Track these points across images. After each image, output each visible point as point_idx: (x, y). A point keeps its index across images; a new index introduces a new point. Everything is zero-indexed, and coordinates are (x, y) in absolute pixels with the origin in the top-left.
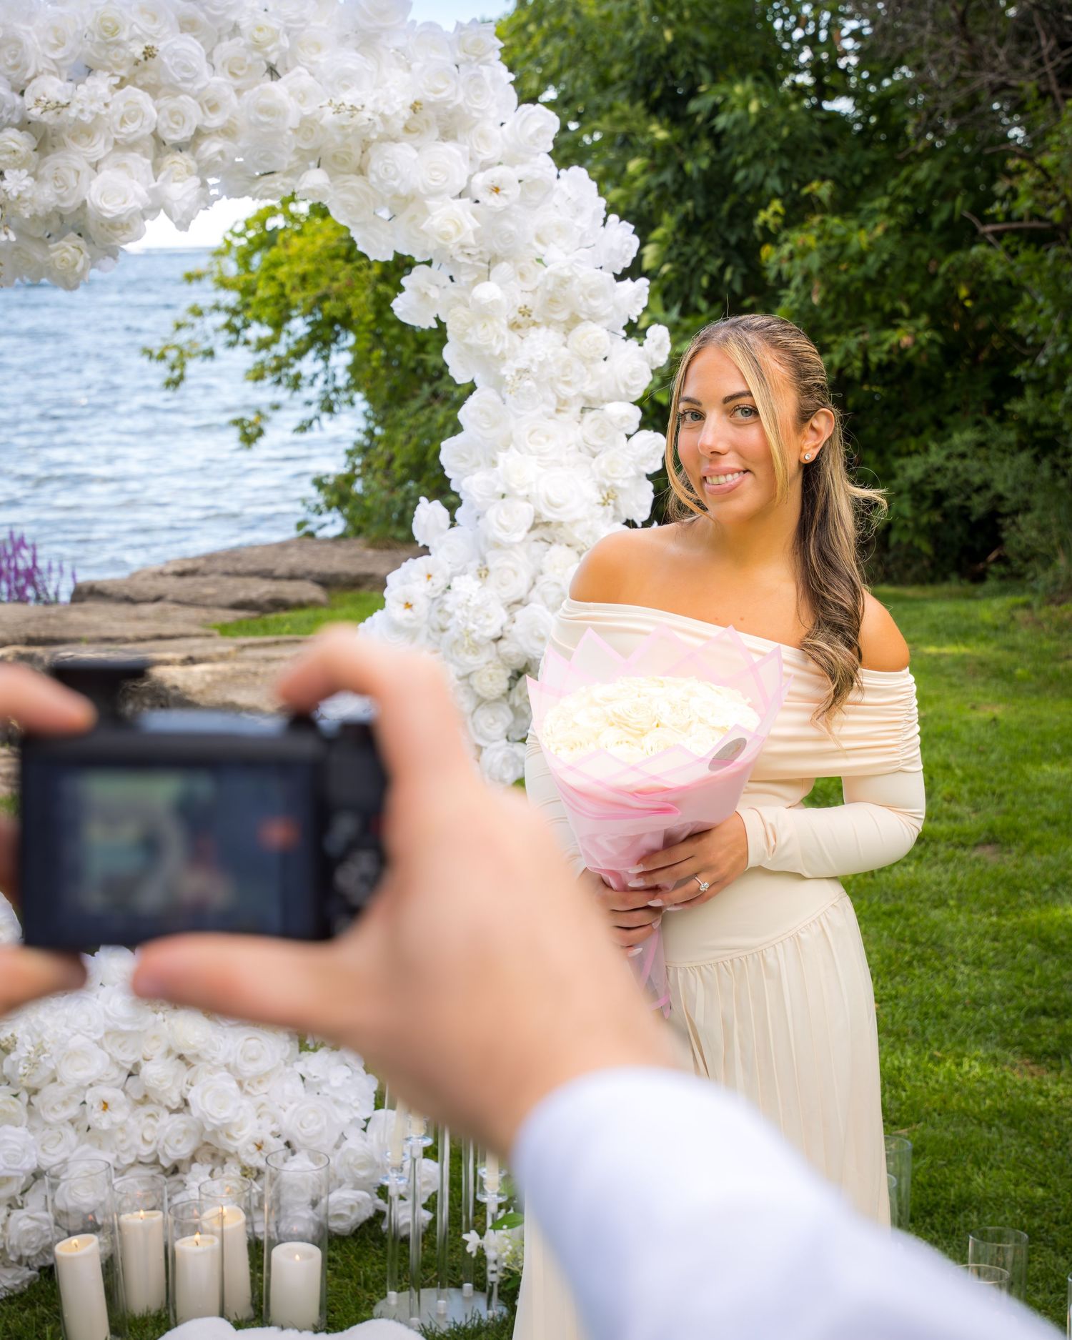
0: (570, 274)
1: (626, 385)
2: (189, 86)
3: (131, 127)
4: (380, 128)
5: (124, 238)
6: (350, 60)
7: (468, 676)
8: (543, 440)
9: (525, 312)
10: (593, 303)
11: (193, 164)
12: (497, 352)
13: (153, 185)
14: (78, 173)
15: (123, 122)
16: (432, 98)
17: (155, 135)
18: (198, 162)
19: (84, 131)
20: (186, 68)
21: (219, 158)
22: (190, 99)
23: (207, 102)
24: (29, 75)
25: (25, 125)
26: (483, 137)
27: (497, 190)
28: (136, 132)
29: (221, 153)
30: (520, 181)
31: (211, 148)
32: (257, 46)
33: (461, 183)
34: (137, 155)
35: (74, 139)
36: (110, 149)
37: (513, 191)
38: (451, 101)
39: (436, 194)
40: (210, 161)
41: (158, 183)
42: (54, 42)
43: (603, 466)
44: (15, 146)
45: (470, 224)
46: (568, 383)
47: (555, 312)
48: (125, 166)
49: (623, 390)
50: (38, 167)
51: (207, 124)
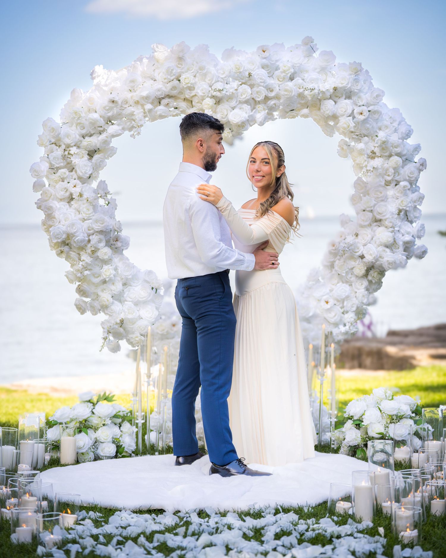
0: (386, 140)
1: (409, 177)
2: (262, 84)
3: (244, 96)
4: (321, 95)
5: (243, 130)
6: (314, 75)
7: (352, 269)
8: (378, 193)
9: (373, 152)
10: (396, 150)
11: (265, 107)
12: (364, 165)
13: (251, 114)
14: (227, 110)
15: (242, 95)
16: (340, 85)
17: (253, 99)
18: (268, 107)
19: (230, 98)
20: (261, 79)
21: (274, 106)
22: (262, 88)
23: (269, 89)
24: (213, 82)
25: (213, 97)
26: (360, 97)
27: (361, 114)
28: (245, 98)
29: (275, 104)
30: (369, 111)
31: (272, 103)
32: (284, 72)
33: (350, 111)
34: (246, 105)
35: (227, 101)
36: (238, 103)
37: (366, 114)
38: (347, 87)
39: (343, 115)
40: (271, 106)
41: (253, 113)
42: (222, 72)
43: (400, 202)
44: (208, 103)
45: (352, 124)
46: (389, 175)
47: (384, 153)
48: (243, 108)
49: (407, 178)
50: (216, 109)
51: (269, 95)
